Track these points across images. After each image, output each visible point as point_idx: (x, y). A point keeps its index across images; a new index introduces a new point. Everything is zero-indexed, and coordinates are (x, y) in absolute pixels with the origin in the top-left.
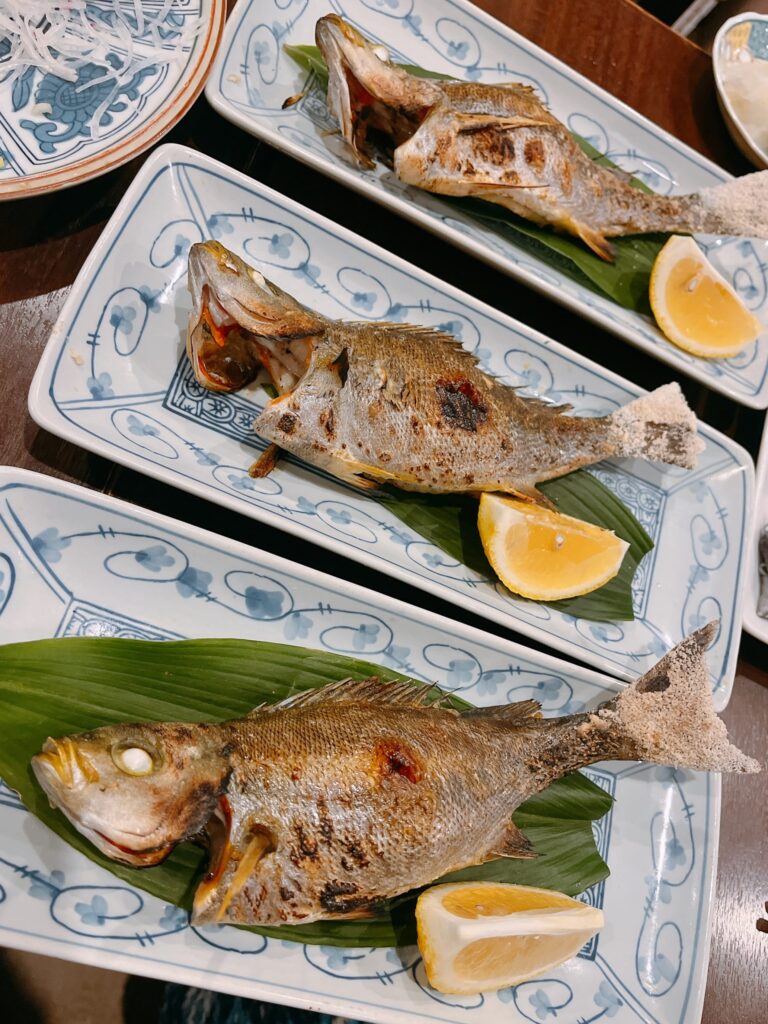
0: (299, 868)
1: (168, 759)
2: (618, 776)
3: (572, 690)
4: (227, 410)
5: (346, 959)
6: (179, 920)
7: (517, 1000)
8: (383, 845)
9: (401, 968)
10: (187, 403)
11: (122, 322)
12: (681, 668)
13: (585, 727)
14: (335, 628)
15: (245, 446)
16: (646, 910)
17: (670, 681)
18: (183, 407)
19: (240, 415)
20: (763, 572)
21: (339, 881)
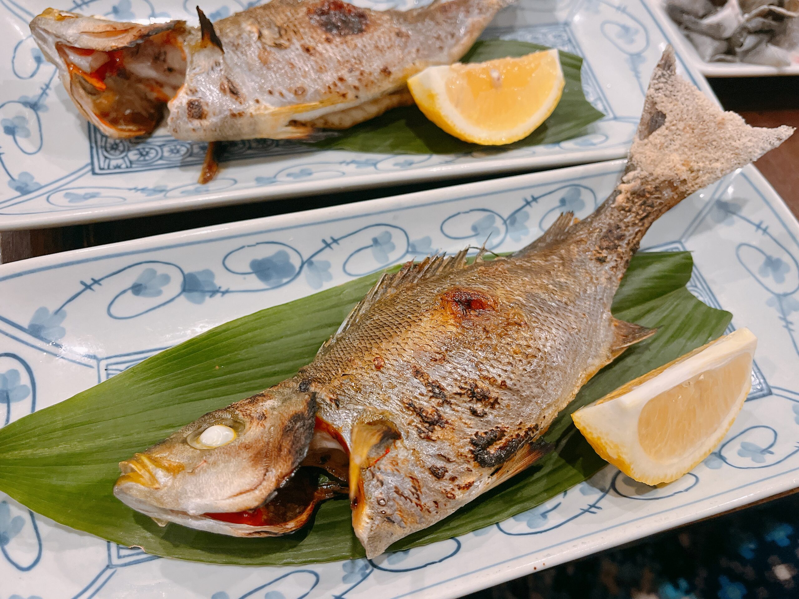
0: (434, 441)
1: (247, 419)
2: (683, 240)
3: (592, 191)
4: (153, 151)
5: (544, 515)
6: (362, 569)
7: (727, 461)
8: (500, 376)
9: (601, 494)
10: (114, 163)
11: (16, 130)
12: (666, 96)
13: (620, 198)
14: (351, 255)
15: (184, 168)
16: (787, 327)
17: (665, 112)
18: (111, 167)
19: (166, 149)
20: (686, 32)
21: (481, 432)
